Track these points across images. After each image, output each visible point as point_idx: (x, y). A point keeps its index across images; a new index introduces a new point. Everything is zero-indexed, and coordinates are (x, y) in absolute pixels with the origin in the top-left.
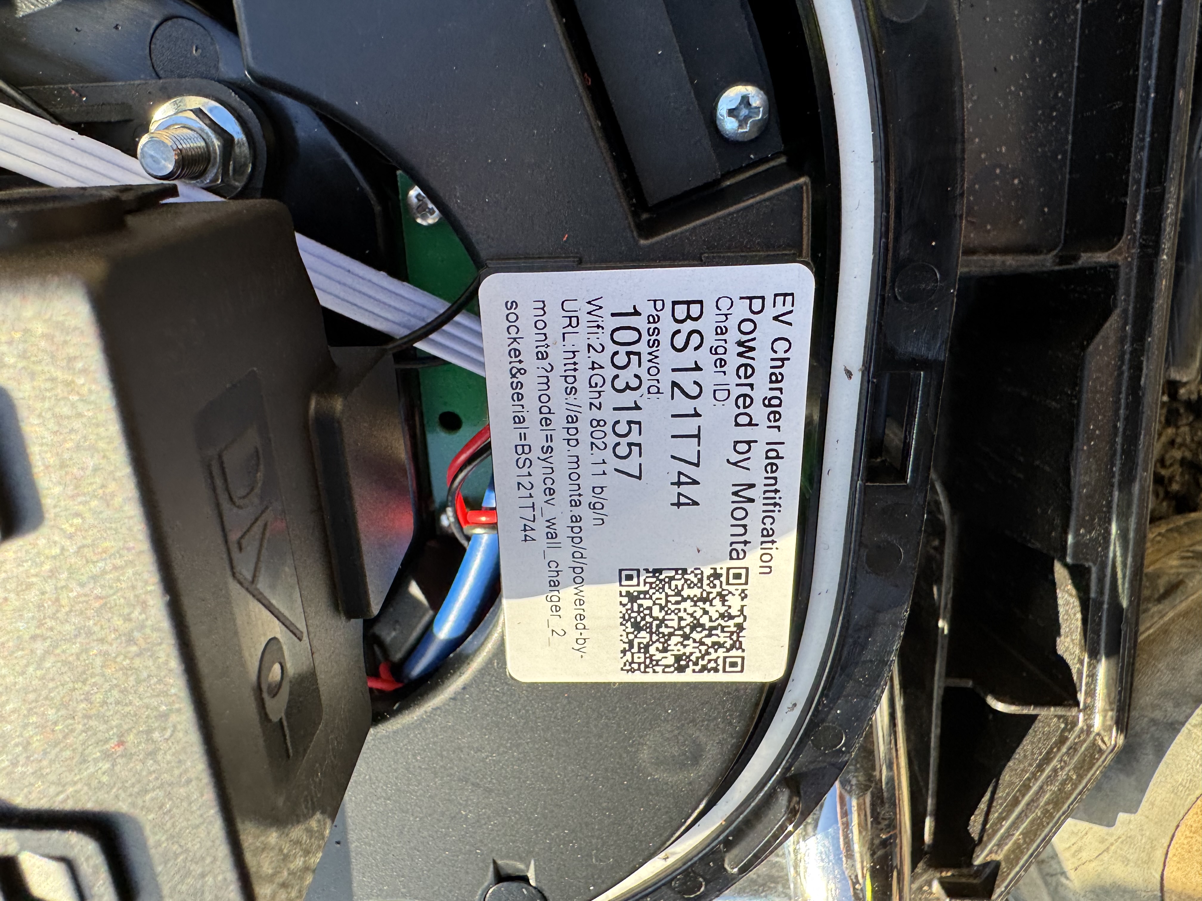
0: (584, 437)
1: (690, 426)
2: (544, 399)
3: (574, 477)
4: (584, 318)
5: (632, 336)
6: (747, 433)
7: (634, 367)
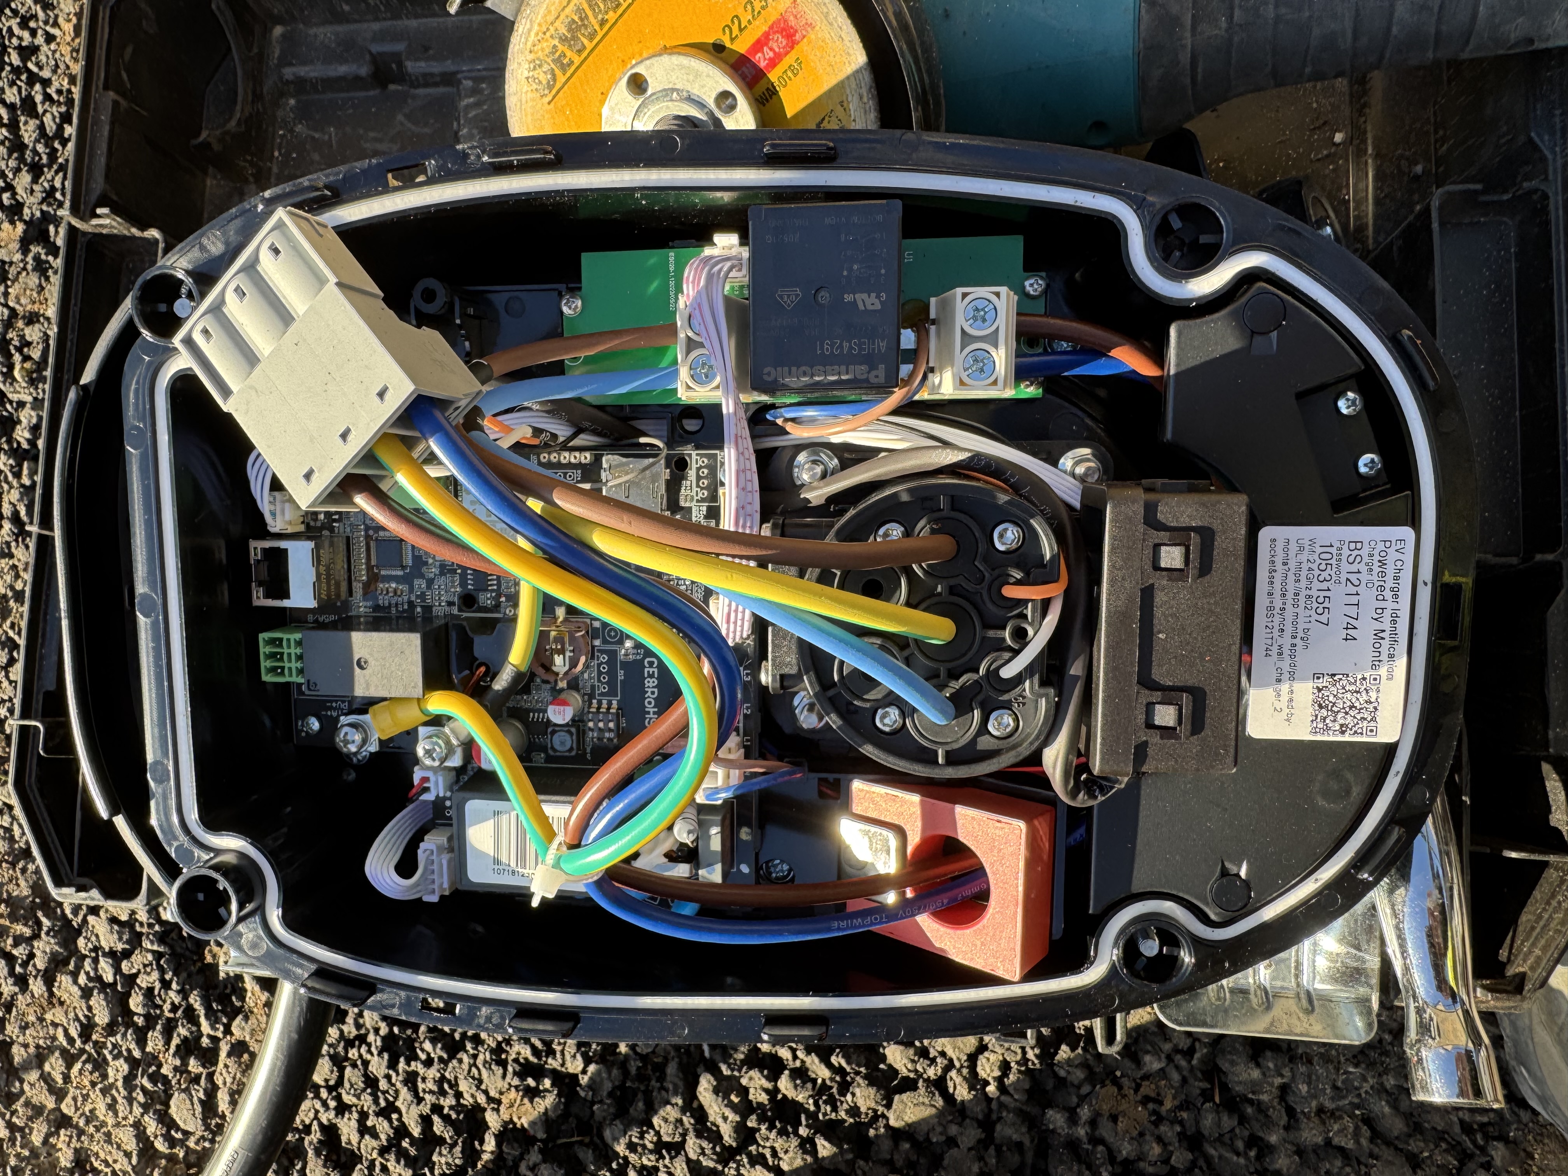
0: (1302, 604)
1: (1354, 600)
2: (1284, 584)
3: (1295, 623)
4: (1307, 547)
5: (1329, 556)
6: (1382, 604)
7: (1328, 571)
